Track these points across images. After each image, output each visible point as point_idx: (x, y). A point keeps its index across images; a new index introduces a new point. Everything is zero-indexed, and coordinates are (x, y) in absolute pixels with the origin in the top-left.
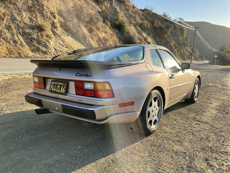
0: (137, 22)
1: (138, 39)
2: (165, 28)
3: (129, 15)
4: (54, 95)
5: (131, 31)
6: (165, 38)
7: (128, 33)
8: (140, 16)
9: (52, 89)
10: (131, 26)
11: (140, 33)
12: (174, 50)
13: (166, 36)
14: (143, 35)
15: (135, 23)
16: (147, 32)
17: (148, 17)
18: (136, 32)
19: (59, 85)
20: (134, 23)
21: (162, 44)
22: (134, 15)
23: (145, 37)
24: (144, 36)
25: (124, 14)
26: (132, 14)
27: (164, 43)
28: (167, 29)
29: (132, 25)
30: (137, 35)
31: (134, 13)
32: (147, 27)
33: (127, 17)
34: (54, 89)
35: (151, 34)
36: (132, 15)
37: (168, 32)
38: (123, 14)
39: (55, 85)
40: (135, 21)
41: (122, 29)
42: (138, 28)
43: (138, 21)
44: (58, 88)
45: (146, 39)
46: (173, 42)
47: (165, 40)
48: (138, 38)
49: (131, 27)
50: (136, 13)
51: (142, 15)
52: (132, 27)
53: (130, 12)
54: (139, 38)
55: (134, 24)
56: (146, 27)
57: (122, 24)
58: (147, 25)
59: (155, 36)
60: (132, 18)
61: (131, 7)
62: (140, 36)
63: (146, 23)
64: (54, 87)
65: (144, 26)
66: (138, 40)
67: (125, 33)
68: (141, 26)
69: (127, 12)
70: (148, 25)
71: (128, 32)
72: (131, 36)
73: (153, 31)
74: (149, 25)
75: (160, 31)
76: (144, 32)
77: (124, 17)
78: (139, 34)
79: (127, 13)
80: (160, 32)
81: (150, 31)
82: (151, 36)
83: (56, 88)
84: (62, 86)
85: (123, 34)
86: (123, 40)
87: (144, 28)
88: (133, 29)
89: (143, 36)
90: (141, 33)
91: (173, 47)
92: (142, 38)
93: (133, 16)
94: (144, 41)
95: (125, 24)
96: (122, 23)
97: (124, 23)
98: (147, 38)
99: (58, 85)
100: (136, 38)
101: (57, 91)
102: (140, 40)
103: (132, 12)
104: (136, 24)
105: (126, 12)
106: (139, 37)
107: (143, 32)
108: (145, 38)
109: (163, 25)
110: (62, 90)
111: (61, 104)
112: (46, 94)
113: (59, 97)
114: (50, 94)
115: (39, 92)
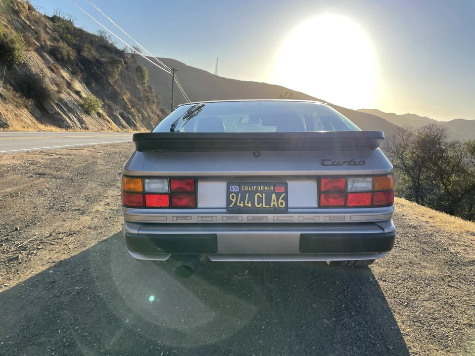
0: (43, 43)
1: (52, 83)
2: (107, 63)
3: (21, 24)
4: (245, 218)
5: (30, 63)
6: (110, 85)
7: (25, 65)
8: (48, 30)
9: (238, 205)
10: (29, 51)
11: (53, 68)
12: (130, 109)
13: (111, 81)
14: (62, 73)
15: (38, 44)
16: (70, 68)
17: (67, 36)
18: (44, 66)
19: (261, 192)
20: (36, 44)
21: (106, 97)
22: (34, 26)
23: (67, 79)
24: (65, 77)
25: (9, 21)
26: (28, 23)
27: (110, 94)
28: (111, 66)
29: (31, 48)
30: (47, 72)
31: (33, 22)
32: (68, 56)
33: (16, 29)
34: (244, 203)
35: (78, 74)
36: (29, 26)
37: (116, 73)
38: (5, 20)
39: (243, 192)
40: (38, 39)
41: (9, 56)
42: (48, 57)
43: (45, 42)
44: (260, 199)
45: (70, 84)
46: (126, 94)
47: (110, 88)
48: (50, 79)
49: (30, 53)
50: (37, 21)
51: (52, 28)
52: (33, 52)
53: (23, 18)
54: (54, 80)
55: (36, 47)
56: (66, 57)
57: (7, 43)
58: (68, 52)
59: (87, 79)
60: (29, 31)
61: (24, 7)
62: (54, 75)
63: (65, 48)
64: (243, 199)
65: (62, 55)
66: (52, 85)
67: (17, 65)
68: (54, 52)
69: (16, 17)
70: (71, 53)
71: (24, 63)
72: (35, 75)
73: (82, 67)
74: (73, 54)
75: (97, 69)
76: (63, 68)
77: (9, 26)
78: (52, 71)
79: (15, 19)
80: (98, 71)
81: (75, 65)
82: (79, 78)
83: (251, 199)
84: (272, 191)
85: (10, 67)
86: (13, 83)
87: (63, 58)
88: (35, 57)
89: (63, 77)
90: (56, 68)
91: (128, 104)
92: (58, 79)
93: (33, 28)
94: (66, 88)
95: (15, 44)
96: (5, 41)
97: (13, 42)
98: (71, 81)
99: (257, 192)
100: (47, 80)
101: (258, 206)
102: (57, 85)
103: (28, 18)
104: (42, 47)
105: (11, 15)
106: (52, 78)
107: (61, 67)
108: (67, 82)
109: (102, 57)
110: (275, 203)
111: (300, 233)
112: (211, 219)
113: (265, 221)
114: (227, 217)
115: (177, 217)
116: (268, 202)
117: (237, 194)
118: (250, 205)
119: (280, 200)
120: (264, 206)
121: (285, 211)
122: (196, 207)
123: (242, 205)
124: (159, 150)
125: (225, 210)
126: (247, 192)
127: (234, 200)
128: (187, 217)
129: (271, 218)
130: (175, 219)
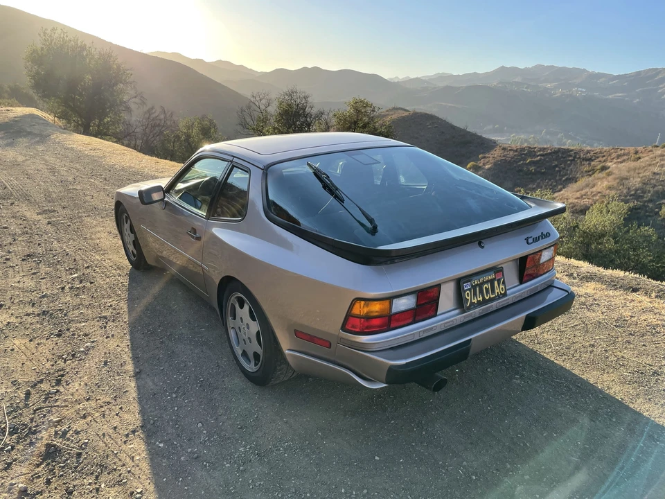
4: (477, 312)
9: (473, 301)
19: (487, 282)
34: (477, 298)
39: (474, 287)
44: (487, 290)
64: (475, 294)
83: (481, 292)
84: (494, 279)
99: (484, 283)
101: (487, 298)
110: (498, 291)
111: (524, 314)
112: (451, 323)
113: (491, 310)
114: (464, 316)
115: (424, 331)
116: (493, 291)
117: (470, 290)
118: (481, 299)
119: (501, 286)
120: (492, 296)
121: (505, 295)
122: (435, 315)
123: (475, 301)
124: (396, 261)
125: (457, 311)
126: (478, 285)
127: (469, 298)
128: (432, 328)
129: (494, 305)
130: (421, 334)
